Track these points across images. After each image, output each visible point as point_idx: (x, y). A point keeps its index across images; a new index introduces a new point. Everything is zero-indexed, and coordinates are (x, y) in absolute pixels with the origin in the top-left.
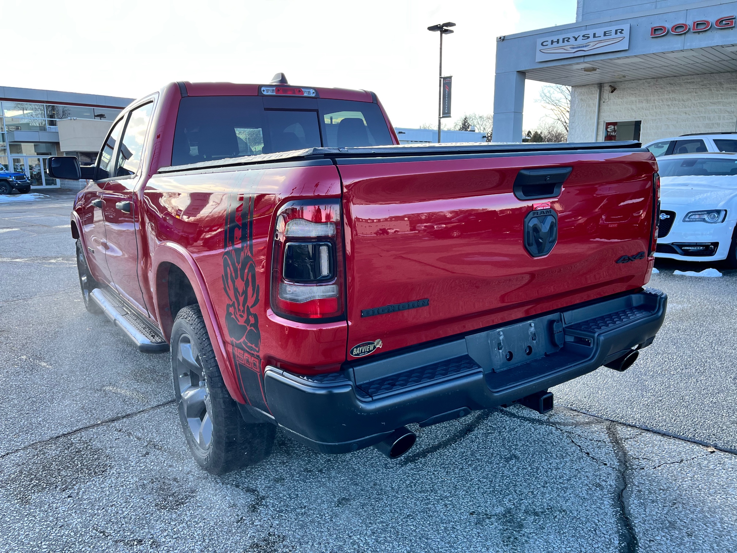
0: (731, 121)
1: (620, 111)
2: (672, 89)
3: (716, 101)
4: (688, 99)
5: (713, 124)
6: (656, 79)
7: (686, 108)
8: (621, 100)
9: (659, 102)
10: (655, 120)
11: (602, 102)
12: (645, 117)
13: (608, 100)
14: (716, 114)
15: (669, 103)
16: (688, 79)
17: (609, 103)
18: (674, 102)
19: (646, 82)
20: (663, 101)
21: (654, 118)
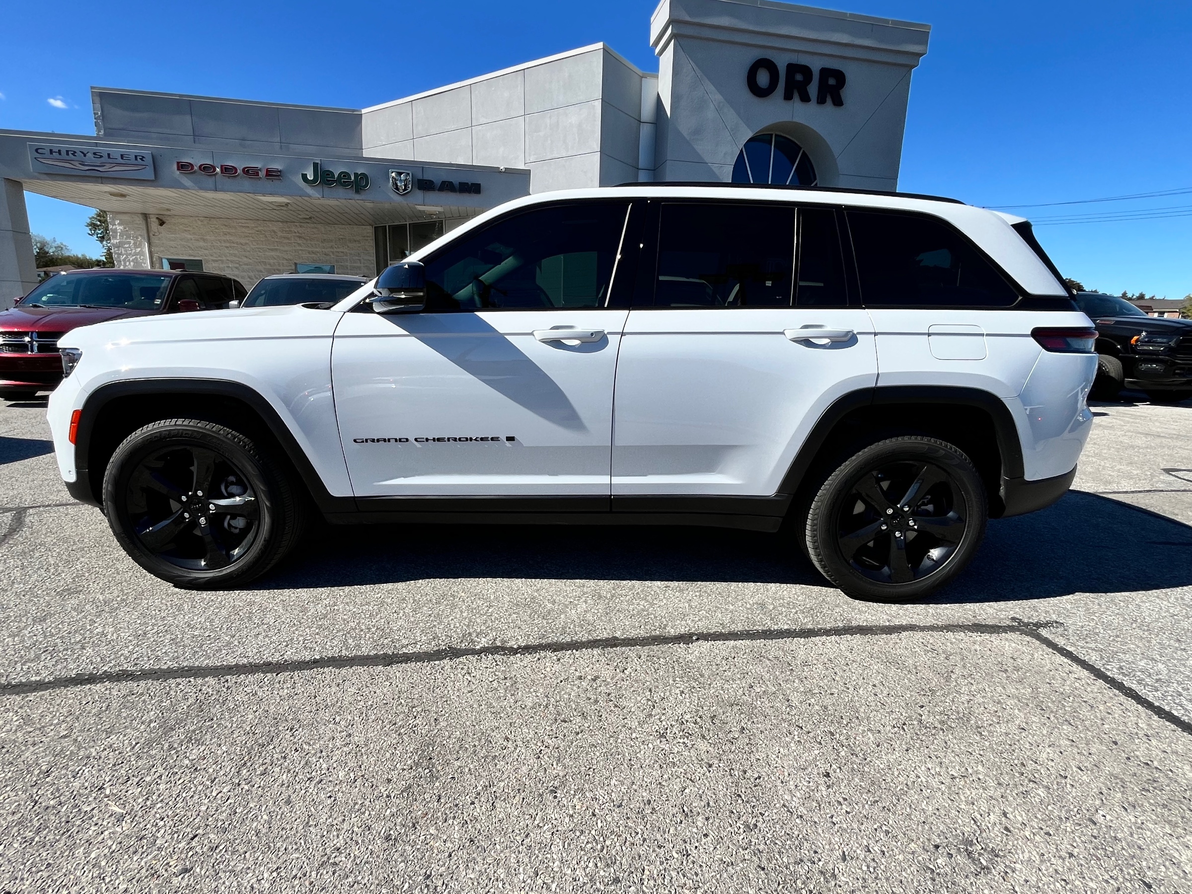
3: (273, 248)
8: (174, 236)
9: (217, 243)
11: (151, 235)
13: (158, 234)
17: (160, 236)
18: (232, 245)
20: (220, 242)
21: (214, 258)
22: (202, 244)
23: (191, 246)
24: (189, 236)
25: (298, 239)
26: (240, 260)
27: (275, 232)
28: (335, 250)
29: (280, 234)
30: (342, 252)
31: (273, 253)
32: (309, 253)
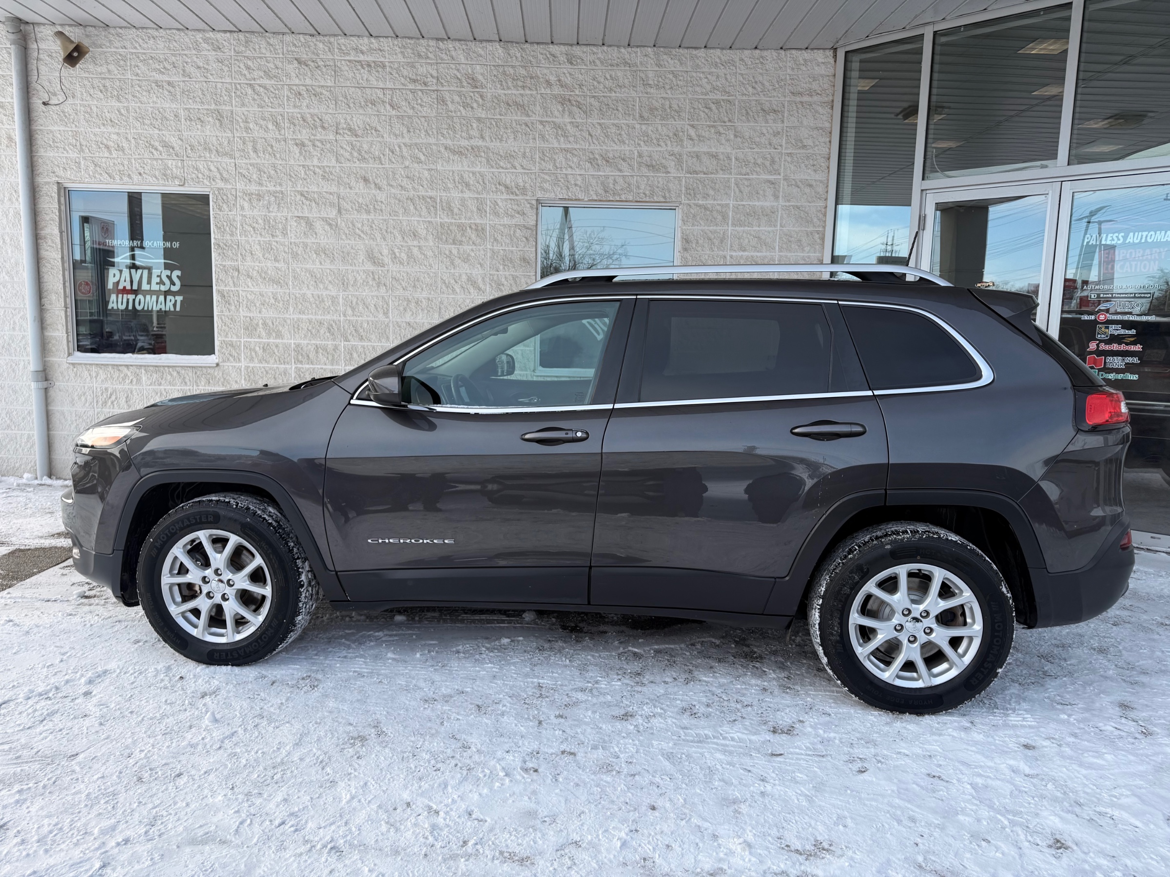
0: (519, 220)
1: (120, 149)
2: (308, 82)
3: (464, 143)
4: (369, 129)
5: (462, 228)
6: (241, 36)
7: (363, 159)
8: (114, 103)
9: (267, 130)
10: (260, 197)
11: (37, 103)
12: (221, 184)
13: (61, 98)
14: (468, 194)
15: (304, 135)
16: (362, 52)
17: (67, 108)
18: (320, 135)
19: (206, 40)
20: (277, 125)
21: (253, 188)
22: (210, 132)
23: (174, 141)
24: (168, 105)
25: (556, 108)
26: (343, 191)
27: (473, 82)
28: (689, 147)
29: (490, 91)
30: (715, 156)
31: (461, 166)
32: (592, 161)
